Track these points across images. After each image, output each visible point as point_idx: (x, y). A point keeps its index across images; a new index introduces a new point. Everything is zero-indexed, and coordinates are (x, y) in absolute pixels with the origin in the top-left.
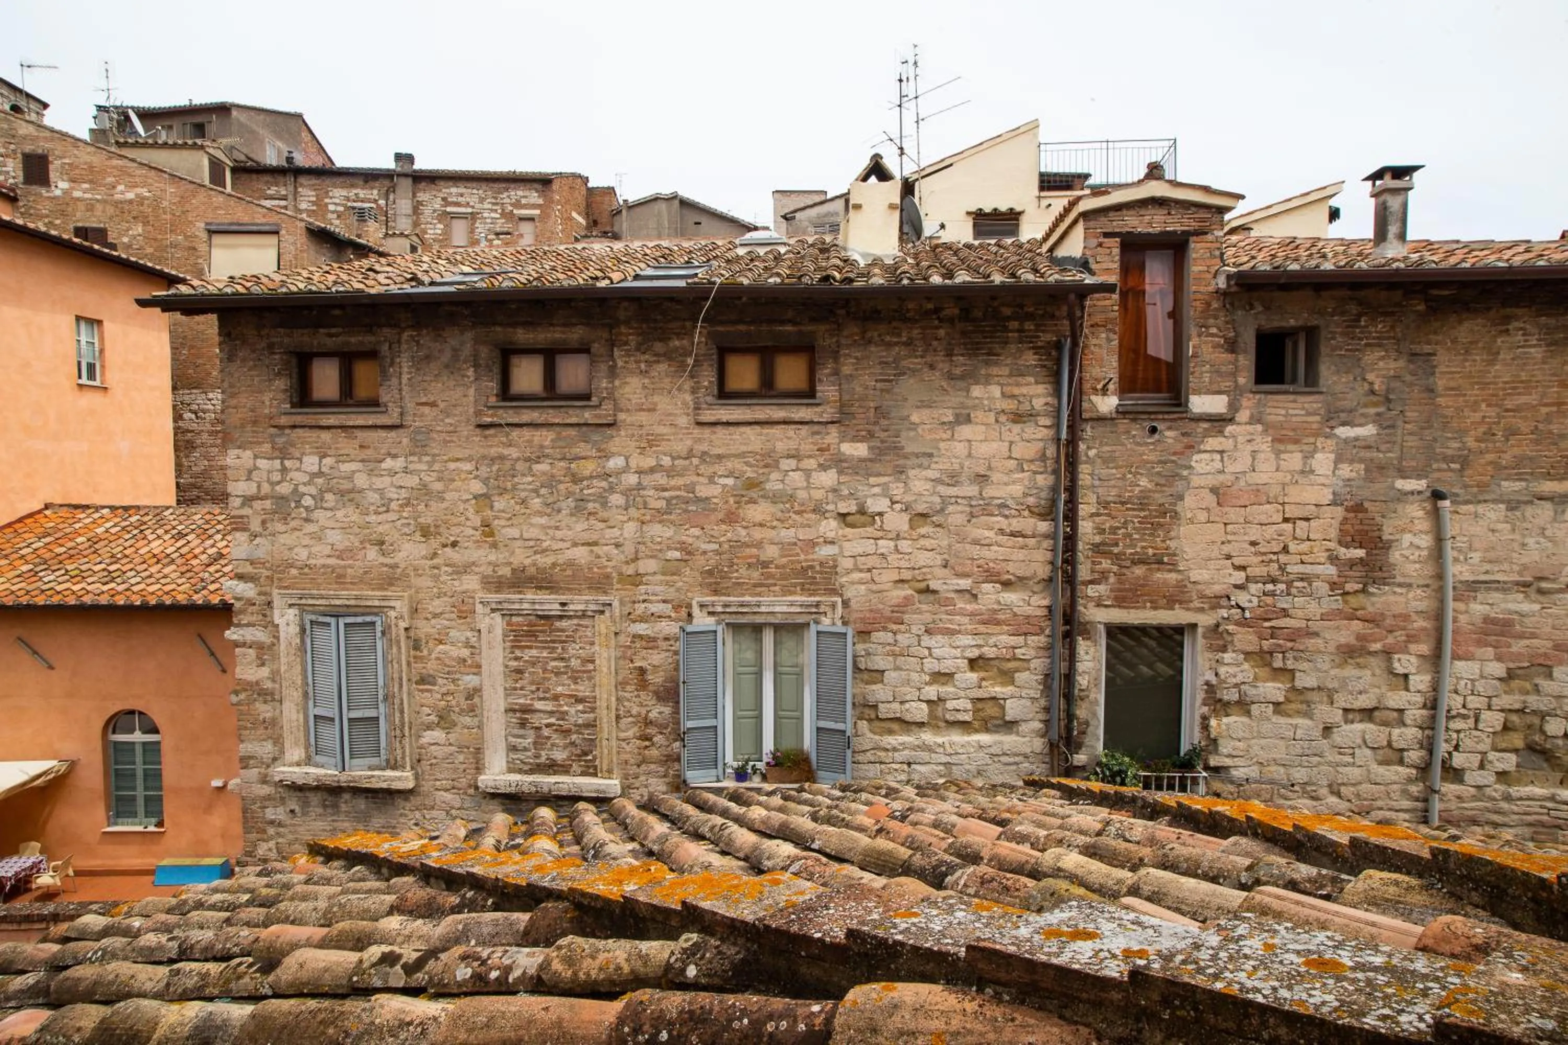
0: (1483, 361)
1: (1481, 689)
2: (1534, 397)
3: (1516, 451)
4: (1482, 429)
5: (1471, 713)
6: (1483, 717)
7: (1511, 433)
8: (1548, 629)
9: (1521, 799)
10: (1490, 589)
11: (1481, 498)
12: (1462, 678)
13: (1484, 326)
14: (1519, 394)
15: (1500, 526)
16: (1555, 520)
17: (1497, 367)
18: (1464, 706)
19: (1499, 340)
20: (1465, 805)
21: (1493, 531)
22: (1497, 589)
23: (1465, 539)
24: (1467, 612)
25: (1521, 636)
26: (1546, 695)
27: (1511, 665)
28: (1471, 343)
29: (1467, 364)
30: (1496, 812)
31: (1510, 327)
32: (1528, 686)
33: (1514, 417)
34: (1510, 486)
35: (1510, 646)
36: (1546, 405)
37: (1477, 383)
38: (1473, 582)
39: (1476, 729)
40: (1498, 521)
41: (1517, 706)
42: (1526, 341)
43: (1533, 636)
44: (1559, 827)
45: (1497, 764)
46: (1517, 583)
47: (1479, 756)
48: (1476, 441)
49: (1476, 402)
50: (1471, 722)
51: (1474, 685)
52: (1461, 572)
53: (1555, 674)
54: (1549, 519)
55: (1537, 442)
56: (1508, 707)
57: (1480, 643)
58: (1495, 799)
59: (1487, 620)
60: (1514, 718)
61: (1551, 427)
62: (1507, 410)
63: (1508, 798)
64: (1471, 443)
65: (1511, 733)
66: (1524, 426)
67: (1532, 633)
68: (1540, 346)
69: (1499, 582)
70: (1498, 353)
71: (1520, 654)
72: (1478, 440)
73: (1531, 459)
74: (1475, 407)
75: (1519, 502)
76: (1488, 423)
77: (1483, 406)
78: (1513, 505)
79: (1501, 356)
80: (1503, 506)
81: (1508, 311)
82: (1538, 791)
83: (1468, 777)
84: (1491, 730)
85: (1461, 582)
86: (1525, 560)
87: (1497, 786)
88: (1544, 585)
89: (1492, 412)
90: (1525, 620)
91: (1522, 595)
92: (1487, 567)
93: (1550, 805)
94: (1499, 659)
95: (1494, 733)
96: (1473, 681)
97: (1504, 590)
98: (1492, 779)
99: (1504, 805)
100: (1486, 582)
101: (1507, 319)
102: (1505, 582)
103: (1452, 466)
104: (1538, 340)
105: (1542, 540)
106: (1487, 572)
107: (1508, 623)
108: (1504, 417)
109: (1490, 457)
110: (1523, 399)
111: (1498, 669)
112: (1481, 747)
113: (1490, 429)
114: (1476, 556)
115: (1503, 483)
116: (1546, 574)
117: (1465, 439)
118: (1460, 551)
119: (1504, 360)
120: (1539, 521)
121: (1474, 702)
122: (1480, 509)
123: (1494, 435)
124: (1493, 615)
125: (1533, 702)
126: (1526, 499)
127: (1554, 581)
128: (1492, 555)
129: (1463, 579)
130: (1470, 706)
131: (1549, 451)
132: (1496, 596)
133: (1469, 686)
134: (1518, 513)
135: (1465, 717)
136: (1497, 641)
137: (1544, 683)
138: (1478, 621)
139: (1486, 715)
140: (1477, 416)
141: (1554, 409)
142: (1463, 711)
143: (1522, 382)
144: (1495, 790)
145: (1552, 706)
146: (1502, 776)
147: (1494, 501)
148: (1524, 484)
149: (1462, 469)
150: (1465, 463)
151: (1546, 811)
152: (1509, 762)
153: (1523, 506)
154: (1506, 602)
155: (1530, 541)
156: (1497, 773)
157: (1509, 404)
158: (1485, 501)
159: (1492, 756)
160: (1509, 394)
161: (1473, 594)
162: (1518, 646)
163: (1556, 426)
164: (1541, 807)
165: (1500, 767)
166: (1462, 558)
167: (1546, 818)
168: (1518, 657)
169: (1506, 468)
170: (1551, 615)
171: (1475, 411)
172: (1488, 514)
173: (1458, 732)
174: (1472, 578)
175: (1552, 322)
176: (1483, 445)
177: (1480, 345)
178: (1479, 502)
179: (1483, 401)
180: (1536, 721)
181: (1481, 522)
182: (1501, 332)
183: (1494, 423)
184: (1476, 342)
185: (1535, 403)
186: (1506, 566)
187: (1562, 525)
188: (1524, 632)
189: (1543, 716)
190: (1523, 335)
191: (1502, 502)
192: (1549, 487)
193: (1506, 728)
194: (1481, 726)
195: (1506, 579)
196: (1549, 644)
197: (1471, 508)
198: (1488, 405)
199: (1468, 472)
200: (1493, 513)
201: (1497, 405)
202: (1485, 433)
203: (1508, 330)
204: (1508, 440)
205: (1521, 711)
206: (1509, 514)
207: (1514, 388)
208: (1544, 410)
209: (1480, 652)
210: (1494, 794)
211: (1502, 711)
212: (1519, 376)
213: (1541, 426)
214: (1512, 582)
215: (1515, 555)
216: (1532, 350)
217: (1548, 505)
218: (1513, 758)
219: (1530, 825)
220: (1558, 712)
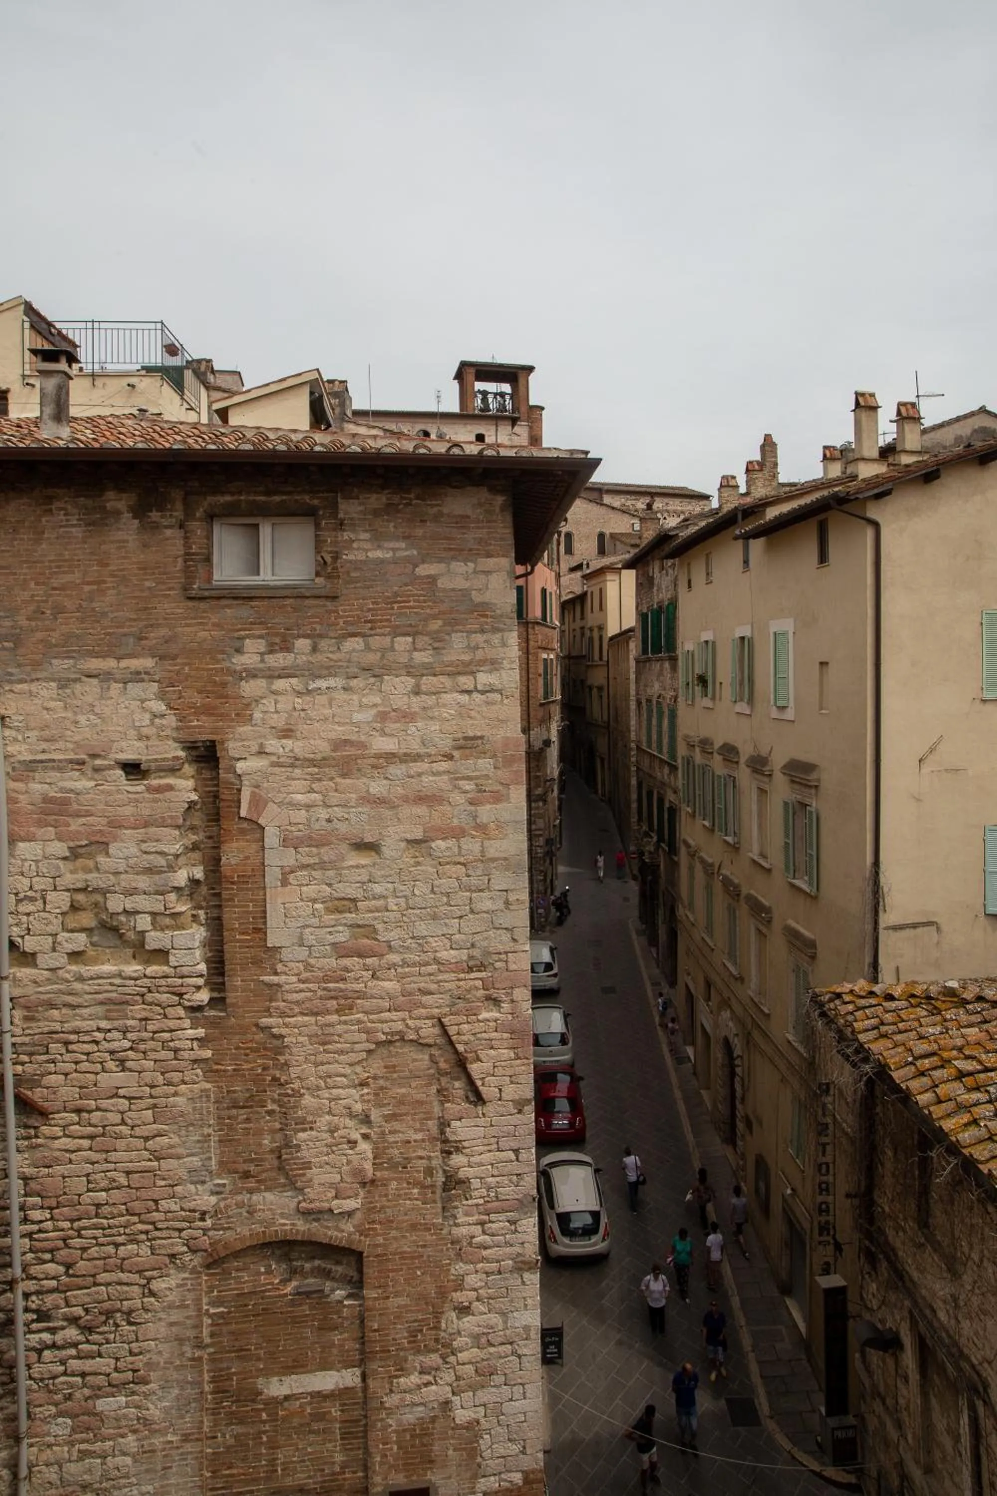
0: (30, 540)
1: (45, 870)
2: (77, 575)
3: (65, 629)
4: (32, 608)
5: (38, 895)
6: (48, 898)
7: (59, 610)
8: (101, 807)
9: (92, 978)
10: (46, 768)
11: (34, 676)
12: (26, 860)
13: (30, 505)
14: (64, 573)
15: (52, 704)
16: (102, 698)
17: (44, 546)
18: (31, 888)
19: (44, 519)
20: (40, 989)
21: (47, 709)
22: (53, 768)
23: (21, 718)
24: (27, 792)
25: (77, 815)
26: (106, 872)
27: (72, 844)
28: (18, 522)
29: (15, 543)
30: (70, 994)
31: (53, 507)
32: (91, 863)
33: (59, 595)
34: (61, 665)
35: (68, 825)
36: (88, 583)
37: (26, 562)
38: (30, 762)
39: (44, 911)
40: (52, 699)
41: (79, 885)
42: (67, 520)
43: (89, 814)
44: (127, 1003)
45: (65, 945)
46: (71, 761)
47: (50, 939)
48: (28, 619)
49: (25, 580)
50: (40, 903)
51: (38, 867)
52: (20, 752)
53: (111, 851)
54: (97, 696)
55: (82, 620)
56: (72, 886)
57: (42, 824)
58: (68, 981)
59: (46, 799)
60: (81, 897)
61: (94, 605)
62: (54, 589)
63: (80, 979)
64: (24, 622)
65: (81, 913)
66: (69, 604)
67: (87, 811)
68: (80, 526)
69: (54, 761)
70: (43, 533)
71: (78, 832)
72: (29, 619)
73: (77, 637)
74: (24, 586)
75: (68, 680)
76: (38, 601)
77: (32, 585)
78: (64, 683)
79: (46, 536)
80: (54, 684)
81: (50, 492)
82: (107, 968)
83: (40, 959)
84: (58, 911)
85: (19, 762)
86: (77, 738)
87: (69, 967)
88: (98, 762)
89: (40, 591)
90: (80, 797)
91: (77, 773)
92: (44, 746)
93: (117, 981)
94: (60, 838)
95: (62, 914)
96: (36, 861)
97: (60, 769)
98: (64, 960)
99: (78, 986)
100: (41, 761)
101: (50, 499)
102: (60, 761)
103: (6, 644)
104: (78, 520)
105: (92, 717)
106: (44, 751)
107: (65, 802)
108: (51, 595)
109: (40, 635)
110: (68, 578)
111: (60, 848)
112: (50, 929)
113: (39, 607)
114: (33, 734)
115: (53, 661)
116: (97, 751)
117: (16, 618)
118: (18, 730)
119: (49, 538)
120: (89, 699)
121: (40, 883)
122: (34, 687)
123: (43, 613)
124: (53, 794)
125: (95, 879)
126: (73, 676)
127: (104, 758)
128: (47, 733)
129: (22, 758)
130: (36, 887)
131: (93, 628)
132: (54, 775)
133: (33, 867)
134: (68, 691)
135: (32, 899)
136: (56, 820)
137: (101, 859)
138: (38, 798)
139: (51, 896)
140: (26, 595)
141: (95, 587)
142: (29, 893)
143: (66, 561)
144: (68, 972)
145: (111, 883)
146: (75, 956)
147: (47, 680)
148: (71, 661)
149: (16, 646)
150: (18, 642)
151: (114, 988)
152: (80, 941)
153: (73, 685)
154: (63, 780)
155: (82, 719)
156: (67, 954)
157: (55, 582)
158: (38, 680)
159: (63, 936)
160: (55, 573)
161: (31, 774)
162: (75, 825)
163: (98, 604)
164: (111, 984)
165: (70, 947)
166: (20, 738)
167: (114, 995)
168: (75, 836)
169: (56, 646)
170: (102, 792)
171: (24, 590)
172: (42, 693)
173: (28, 914)
174: (30, 757)
175: (89, 502)
176: (33, 624)
177: (27, 524)
178: (32, 681)
179: (32, 579)
180: (99, 898)
181: (36, 701)
182: (46, 511)
183: (43, 601)
184: (23, 521)
185: (78, 581)
186: (60, 745)
187: (109, 702)
188: (79, 810)
189: (104, 892)
190: (65, 515)
191: (54, 680)
192: (94, 664)
193: (74, 908)
194: (48, 908)
195: (61, 757)
196: (104, 821)
197: (24, 687)
198: (37, 584)
199: (22, 651)
200: (47, 691)
201: (44, 584)
202: (35, 612)
203: (51, 510)
204: (56, 619)
205: (84, 890)
206: (60, 691)
207: (59, 567)
208: (87, 588)
209: (40, 832)
210: (67, 976)
211: (68, 890)
212: (61, 555)
213: (84, 604)
214: (66, 760)
215: (69, 733)
216: (74, 530)
217: (95, 681)
218: (82, 937)
219: (102, 1003)
220: (117, 888)
